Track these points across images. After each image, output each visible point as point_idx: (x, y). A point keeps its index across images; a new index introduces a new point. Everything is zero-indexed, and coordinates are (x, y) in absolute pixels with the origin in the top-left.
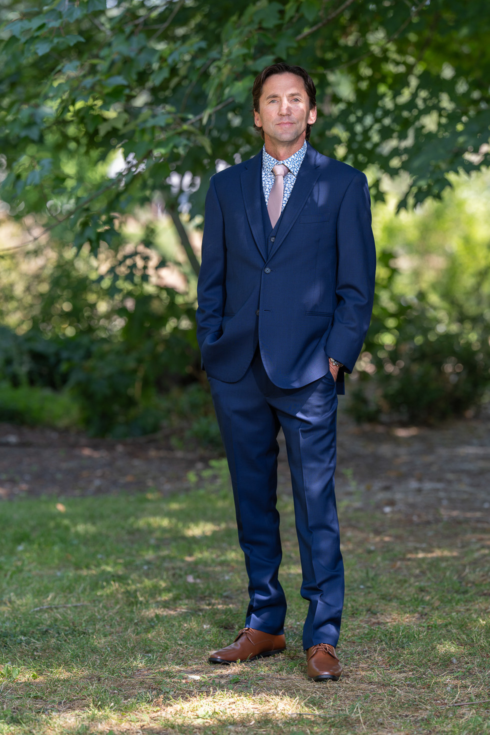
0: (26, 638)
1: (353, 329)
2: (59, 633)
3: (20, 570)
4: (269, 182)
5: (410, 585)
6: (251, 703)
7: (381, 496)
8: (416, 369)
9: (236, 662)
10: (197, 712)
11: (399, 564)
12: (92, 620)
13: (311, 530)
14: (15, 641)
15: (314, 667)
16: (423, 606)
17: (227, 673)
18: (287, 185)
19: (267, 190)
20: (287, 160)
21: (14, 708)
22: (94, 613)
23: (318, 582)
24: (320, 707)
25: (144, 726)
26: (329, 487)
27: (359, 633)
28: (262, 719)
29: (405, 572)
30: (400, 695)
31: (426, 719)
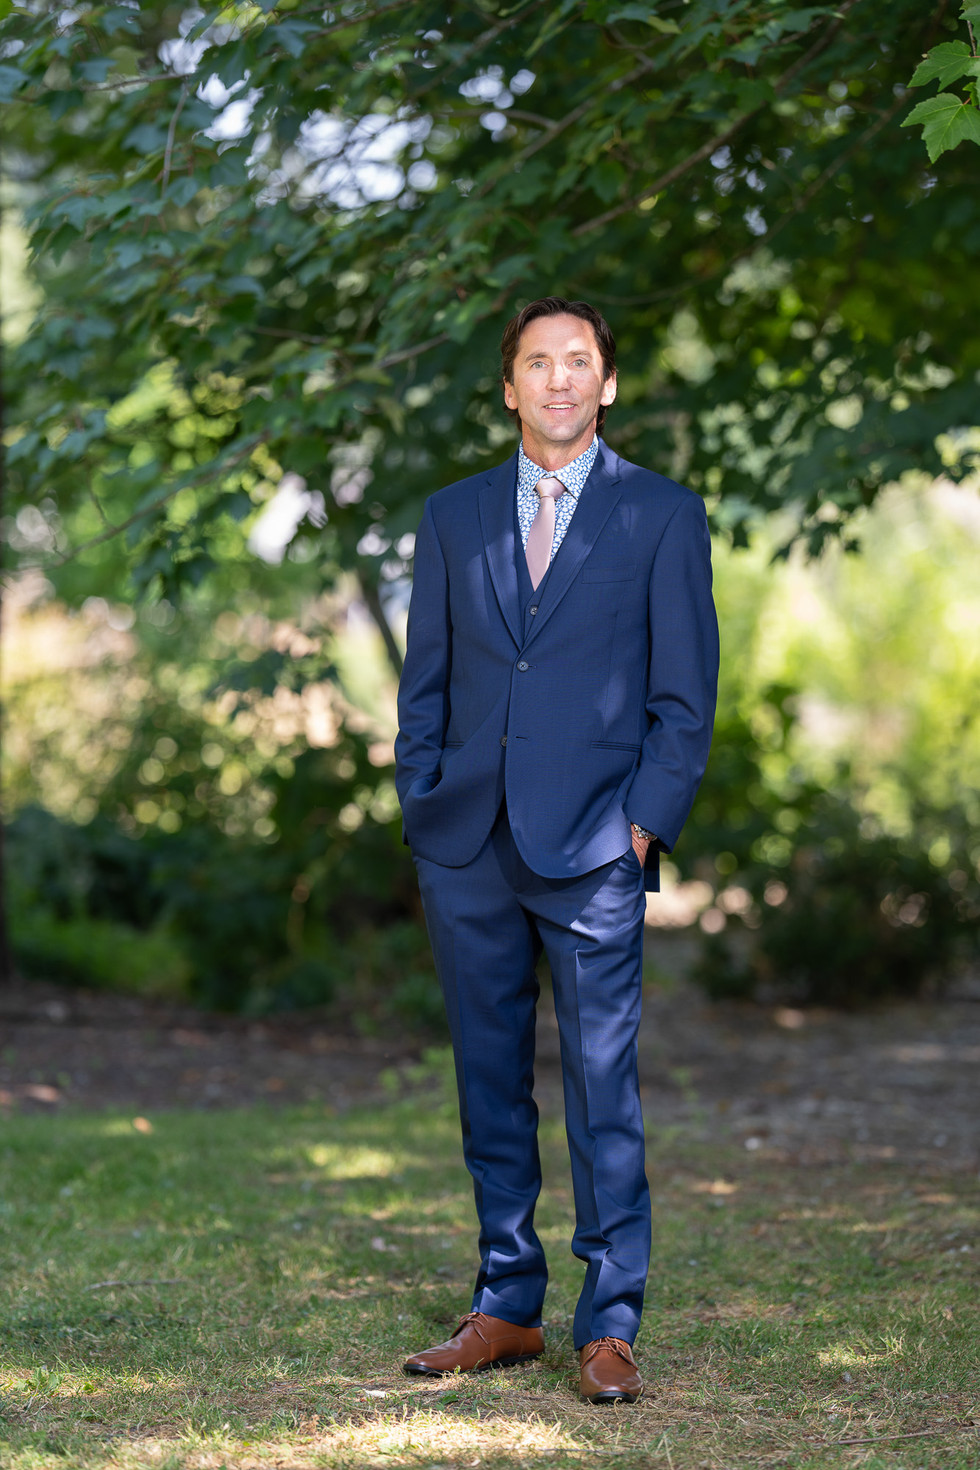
0: (75, 1329)
1: (675, 773)
2: (134, 1324)
3: (66, 1226)
4: (529, 508)
5: (782, 1262)
6: (476, 1433)
7: (745, 1123)
8: (826, 900)
9: (452, 1372)
10: (378, 1444)
11: (764, 1228)
12: (194, 1305)
13: (592, 1133)
14: (55, 1334)
15: (592, 1378)
16: (801, 1294)
17: (437, 1389)
18: (561, 514)
19: (526, 523)
20: (562, 471)
21: (51, 1432)
22: (198, 1292)
23: (604, 1226)
24: (599, 1441)
25: (281, 1462)
26: (627, 1057)
27: (680, 1333)
28: (493, 1458)
29: (775, 1241)
30: (744, 1426)
31: (786, 1463)
